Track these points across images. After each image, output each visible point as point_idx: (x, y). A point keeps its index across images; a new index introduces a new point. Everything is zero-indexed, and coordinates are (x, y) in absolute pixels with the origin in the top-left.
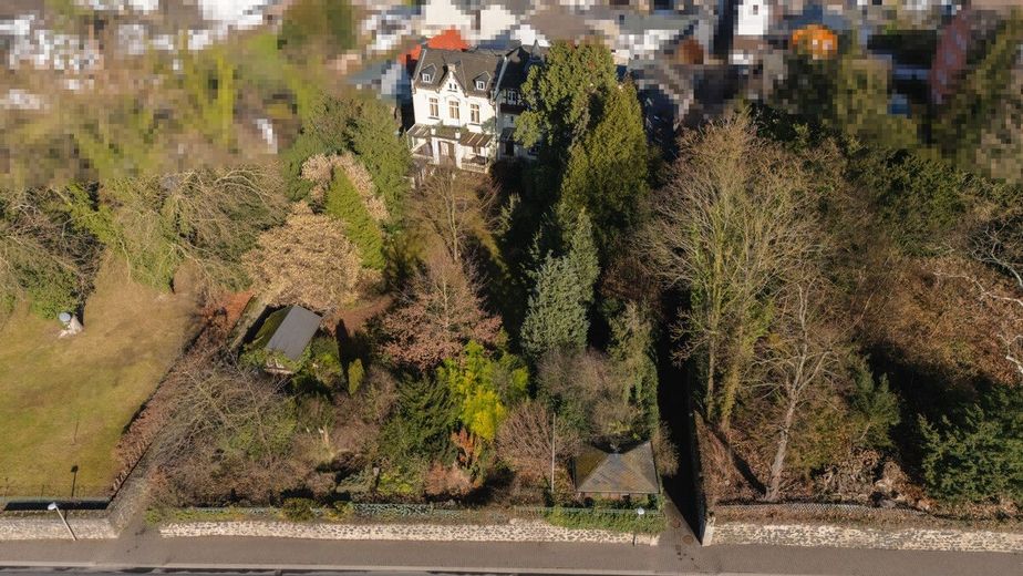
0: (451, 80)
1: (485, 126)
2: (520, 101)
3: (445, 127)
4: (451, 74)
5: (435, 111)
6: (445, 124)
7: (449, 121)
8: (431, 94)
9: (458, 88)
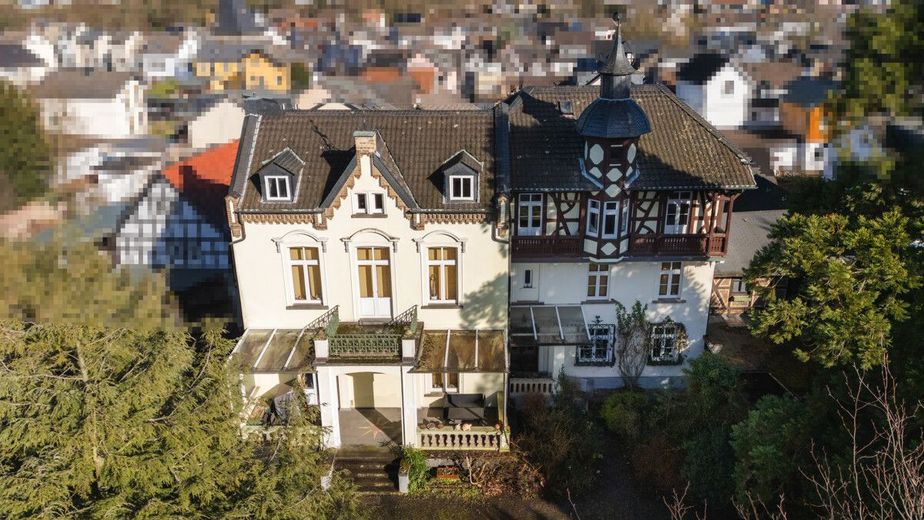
0: (365, 180)
1: (477, 303)
2: (552, 226)
3: (345, 329)
4: (365, 162)
5: (310, 283)
6: (345, 317)
7: (358, 308)
8: (298, 233)
9: (389, 203)
